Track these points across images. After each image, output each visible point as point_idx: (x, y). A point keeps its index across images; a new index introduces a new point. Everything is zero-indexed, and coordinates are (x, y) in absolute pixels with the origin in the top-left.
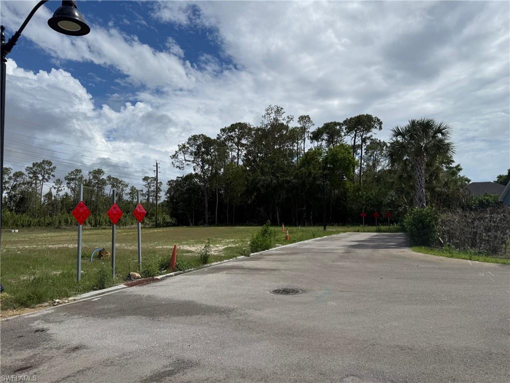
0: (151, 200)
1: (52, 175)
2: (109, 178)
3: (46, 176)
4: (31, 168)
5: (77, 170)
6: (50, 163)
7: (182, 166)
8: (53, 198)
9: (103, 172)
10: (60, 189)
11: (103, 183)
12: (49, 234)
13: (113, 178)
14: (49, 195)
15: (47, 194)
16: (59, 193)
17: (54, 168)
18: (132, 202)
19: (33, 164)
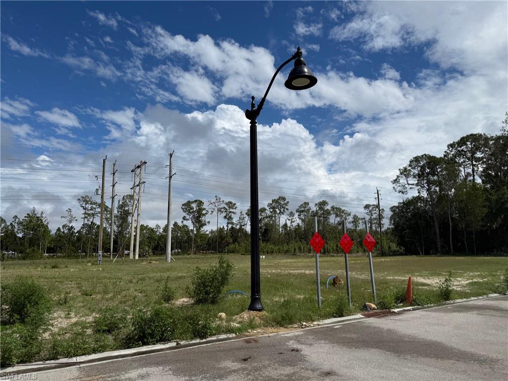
0: (374, 228)
1: (286, 209)
2: (333, 208)
3: (282, 210)
4: (271, 204)
5: (305, 203)
6: (284, 199)
7: (405, 190)
8: (288, 228)
9: (327, 203)
10: (293, 220)
11: (328, 213)
12: (288, 260)
13: (336, 208)
14: (286, 225)
15: (284, 225)
16: (292, 224)
17: (288, 202)
18: (355, 230)
19: (273, 200)
